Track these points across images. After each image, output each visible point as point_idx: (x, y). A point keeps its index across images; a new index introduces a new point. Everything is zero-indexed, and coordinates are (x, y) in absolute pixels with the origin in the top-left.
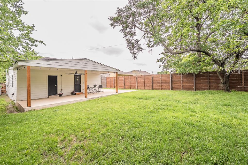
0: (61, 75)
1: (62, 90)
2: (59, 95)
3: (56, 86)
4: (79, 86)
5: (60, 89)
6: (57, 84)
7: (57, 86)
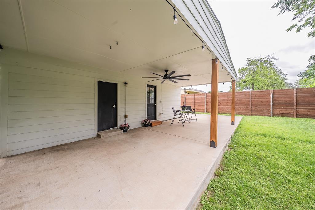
0: (126, 83)
1: (126, 116)
2: (121, 128)
3: (114, 106)
4: (153, 107)
5: (123, 114)
6: (116, 104)
7: (116, 107)
